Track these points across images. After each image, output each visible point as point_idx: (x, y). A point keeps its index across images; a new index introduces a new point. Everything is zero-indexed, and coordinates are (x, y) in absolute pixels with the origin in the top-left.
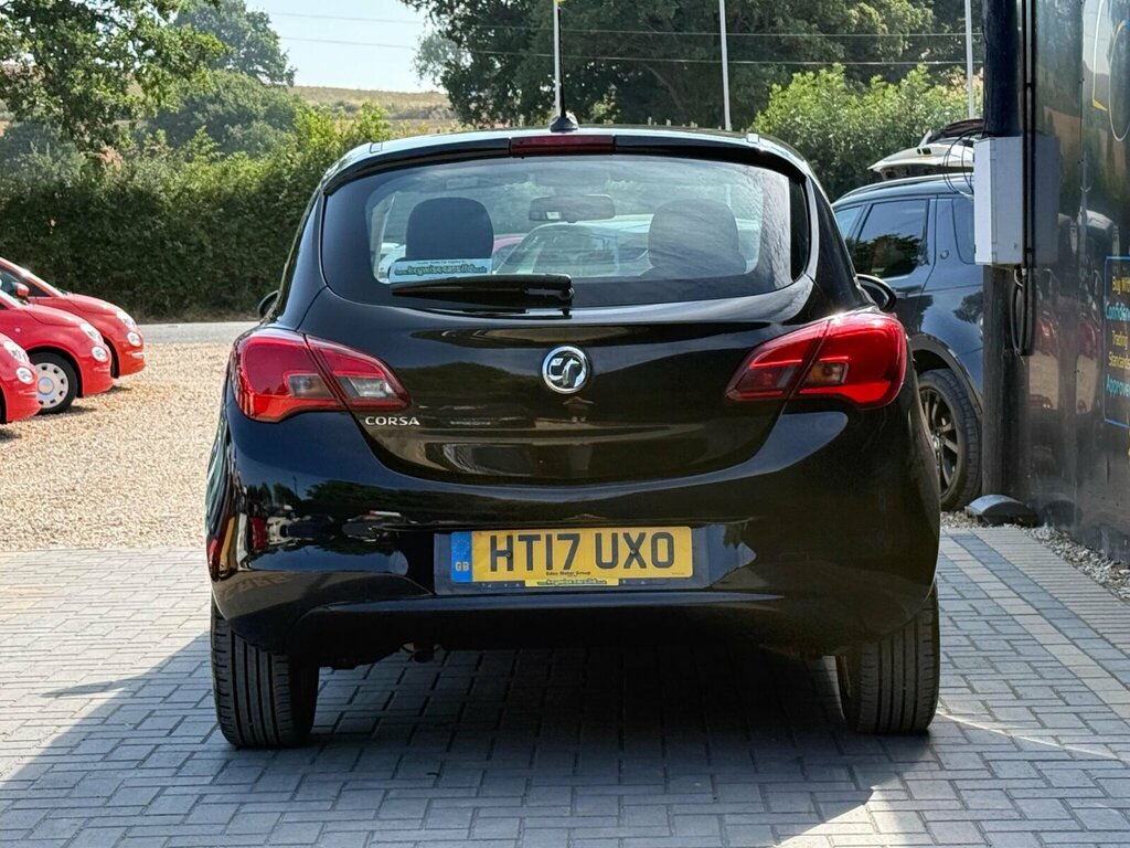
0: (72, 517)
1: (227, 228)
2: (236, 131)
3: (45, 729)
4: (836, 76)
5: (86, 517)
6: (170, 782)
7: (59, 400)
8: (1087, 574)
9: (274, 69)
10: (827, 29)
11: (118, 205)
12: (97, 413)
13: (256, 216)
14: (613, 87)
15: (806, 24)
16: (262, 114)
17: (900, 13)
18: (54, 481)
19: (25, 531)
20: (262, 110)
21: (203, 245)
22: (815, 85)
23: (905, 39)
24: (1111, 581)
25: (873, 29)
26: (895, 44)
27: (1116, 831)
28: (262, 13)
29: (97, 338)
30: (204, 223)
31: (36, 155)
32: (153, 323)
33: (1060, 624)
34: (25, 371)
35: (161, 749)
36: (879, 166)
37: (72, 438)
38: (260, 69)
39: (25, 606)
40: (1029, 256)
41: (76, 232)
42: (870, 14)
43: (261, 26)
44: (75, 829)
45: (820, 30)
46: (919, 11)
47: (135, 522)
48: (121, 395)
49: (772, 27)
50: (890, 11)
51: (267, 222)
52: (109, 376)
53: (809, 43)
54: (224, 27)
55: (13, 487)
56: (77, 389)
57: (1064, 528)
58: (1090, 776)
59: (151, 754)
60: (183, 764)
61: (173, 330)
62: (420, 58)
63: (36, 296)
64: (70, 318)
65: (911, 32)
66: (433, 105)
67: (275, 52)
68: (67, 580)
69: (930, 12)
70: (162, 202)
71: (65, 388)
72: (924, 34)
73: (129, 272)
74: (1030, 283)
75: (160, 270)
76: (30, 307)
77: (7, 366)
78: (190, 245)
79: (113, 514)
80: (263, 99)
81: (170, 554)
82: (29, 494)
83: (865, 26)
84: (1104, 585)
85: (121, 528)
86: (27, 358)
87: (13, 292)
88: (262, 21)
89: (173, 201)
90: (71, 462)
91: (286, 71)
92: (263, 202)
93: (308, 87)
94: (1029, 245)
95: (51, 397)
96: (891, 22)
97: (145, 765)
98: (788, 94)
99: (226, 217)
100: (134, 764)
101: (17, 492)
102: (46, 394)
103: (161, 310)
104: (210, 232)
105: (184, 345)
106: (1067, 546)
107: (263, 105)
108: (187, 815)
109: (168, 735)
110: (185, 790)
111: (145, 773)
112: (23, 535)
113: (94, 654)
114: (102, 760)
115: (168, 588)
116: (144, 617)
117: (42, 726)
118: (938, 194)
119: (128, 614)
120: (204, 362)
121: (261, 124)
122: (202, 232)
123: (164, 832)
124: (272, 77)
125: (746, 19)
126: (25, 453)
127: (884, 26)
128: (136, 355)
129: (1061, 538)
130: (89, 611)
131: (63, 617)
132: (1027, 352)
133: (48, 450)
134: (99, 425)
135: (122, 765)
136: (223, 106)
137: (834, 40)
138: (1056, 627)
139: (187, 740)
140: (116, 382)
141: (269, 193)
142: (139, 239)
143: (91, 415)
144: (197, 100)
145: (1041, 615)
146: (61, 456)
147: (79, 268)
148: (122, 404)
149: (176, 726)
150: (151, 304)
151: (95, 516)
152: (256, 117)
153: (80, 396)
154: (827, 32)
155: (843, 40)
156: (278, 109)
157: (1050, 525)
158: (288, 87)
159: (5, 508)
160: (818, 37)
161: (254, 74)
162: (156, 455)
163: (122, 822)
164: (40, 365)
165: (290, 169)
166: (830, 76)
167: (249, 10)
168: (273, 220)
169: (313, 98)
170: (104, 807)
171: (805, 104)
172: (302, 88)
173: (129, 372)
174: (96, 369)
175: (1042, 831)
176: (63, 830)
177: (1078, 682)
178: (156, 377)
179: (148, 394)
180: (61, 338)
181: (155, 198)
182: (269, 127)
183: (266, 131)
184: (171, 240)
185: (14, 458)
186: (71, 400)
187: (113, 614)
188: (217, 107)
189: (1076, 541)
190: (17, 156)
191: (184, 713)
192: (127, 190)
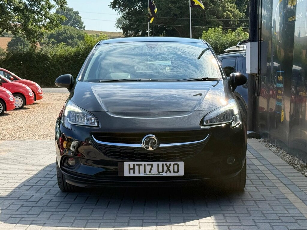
0: (21, 134)
1: (66, 65)
2: (70, 41)
3: (5, 182)
4: (219, 29)
5: (25, 134)
6: (35, 194)
7: (20, 106)
8: (270, 149)
9: (80, 26)
10: (218, 18)
11: (38, 58)
12: (30, 109)
13: (73, 62)
14: (165, 31)
15: (213, 16)
16: (76, 37)
17: (237, 14)
18: (18, 125)
19: (9, 137)
20: (76, 36)
21: (59, 69)
22: (214, 32)
23: (238, 21)
24: (276, 151)
25: (230, 18)
26: (235, 22)
27: (266, 208)
28: (77, 12)
29: (30, 90)
30: (60, 63)
31: (19, 46)
32: (46, 88)
33: (261, 161)
34: (11, 98)
35: (33, 187)
36: (226, 50)
37: (23, 115)
38: (77, 26)
39: (4, 153)
40: (259, 71)
41: (27, 65)
42: (229, 14)
43: (77, 15)
44: (9, 205)
45: (217, 18)
46: (241, 14)
47: (37, 136)
48: (36, 105)
49: (205, 17)
50: (234, 13)
51: (76, 63)
52: (33, 100)
53: (214, 21)
54: (67, 15)
55: (7, 127)
56: (25, 103)
57: (266, 139)
58: (262, 196)
59: (31, 188)
60: (38, 190)
61: (51, 90)
62: (117, 23)
63: (15, 80)
64: (24, 85)
65: (239, 19)
66: (120, 35)
67: (80, 21)
68: (16, 147)
69: (244, 14)
70: (49, 57)
71: (22, 103)
72: (243, 20)
73: (41, 75)
74: (259, 78)
75: (48, 74)
76: (13, 82)
77: (7, 97)
78: (56, 68)
79: (32, 133)
80: (77, 33)
81: (43, 142)
82: (11, 128)
83: (228, 17)
84: (274, 152)
85: (33, 137)
86: (12, 95)
87: (10, 79)
88: (77, 13)
89: (52, 57)
90: (22, 121)
91: (83, 26)
92: (75, 58)
93: (89, 31)
94: (259, 69)
95: (18, 105)
96: (234, 16)
97: (29, 190)
98: (208, 33)
99: (65, 62)
100: (26, 190)
101: (8, 128)
102: (17, 104)
103: (49, 85)
104: (61, 65)
105: (54, 93)
106: (266, 143)
107: (77, 35)
108: (37, 202)
109: (36, 183)
110: (38, 196)
111: (29, 192)
112: (8, 138)
113: (20, 165)
114: (18, 189)
115: (41, 150)
116: (34, 156)
117: (5, 181)
118: (238, 56)
119: (30, 155)
120: (58, 97)
121: (76, 39)
122: (59, 65)
123: (31, 205)
124: (80, 28)
125: (198, 15)
126: (11, 118)
127: (233, 17)
128: (41, 95)
129: (265, 141)
130: (20, 155)
131: (14, 156)
132: (258, 95)
133: (17, 118)
134: (30, 112)
135: (23, 190)
136: (67, 35)
137: (220, 21)
138: (260, 162)
139: (40, 185)
140: (35, 102)
141: (76, 56)
142: (43, 67)
143: (28, 110)
144: (60, 33)
145: (257, 159)
146: (20, 119)
147: (28, 74)
148: (36, 107)
149: (38, 182)
150: (46, 83)
151: (27, 134)
152: (75, 38)
153: (26, 105)
154: (219, 19)
155: (222, 21)
156: (81, 35)
157: (263, 138)
158: (83, 30)
159: (5, 132)
160: (216, 20)
161: (75, 27)
162: (44, 119)
163: (21, 203)
164: (16, 97)
165: (82, 50)
166: (218, 29)
167: (74, 11)
168: (77, 63)
169: (90, 33)
170: (17, 200)
171: (212, 36)
172: (87, 31)
173: (39, 99)
174: (30, 98)
175: (249, 208)
176: (6, 205)
177: (263, 174)
178: (46, 101)
179: (43, 105)
180: (21, 90)
181: (48, 56)
182: (78, 40)
183: (78, 41)
184: (52, 67)
185: (8, 120)
186: (23, 106)
187: (26, 155)
188: (65, 35)
189: (269, 142)
190: (14, 46)
191: (40, 178)
192: (41, 54)
